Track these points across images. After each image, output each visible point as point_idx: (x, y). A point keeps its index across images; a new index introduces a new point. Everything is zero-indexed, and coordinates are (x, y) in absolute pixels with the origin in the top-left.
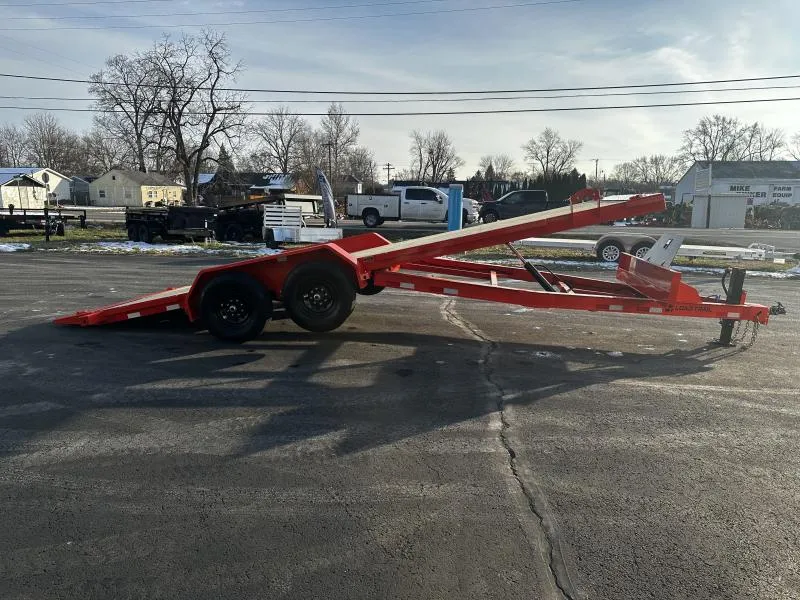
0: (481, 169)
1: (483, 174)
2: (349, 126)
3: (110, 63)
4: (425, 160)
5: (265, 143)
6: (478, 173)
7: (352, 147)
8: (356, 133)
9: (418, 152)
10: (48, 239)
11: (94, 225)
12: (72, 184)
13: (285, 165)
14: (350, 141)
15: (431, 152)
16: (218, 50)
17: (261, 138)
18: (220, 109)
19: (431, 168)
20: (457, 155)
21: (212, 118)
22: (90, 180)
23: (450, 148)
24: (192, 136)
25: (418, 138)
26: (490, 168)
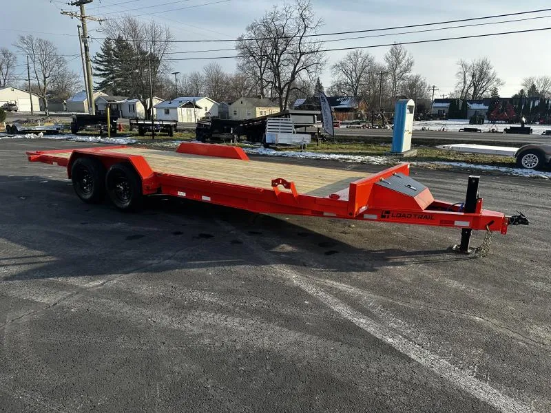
0: (523, 88)
1: (526, 92)
2: (406, 58)
3: (248, 29)
4: (468, 83)
5: (344, 76)
6: (522, 91)
7: (408, 74)
8: (411, 64)
9: (462, 76)
10: (153, 138)
11: (182, 131)
12: (219, 107)
13: (356, 90)
14: (405, 71)
15: (473, 76)
16: (306, 13)
17: (341, 72)
18: (304, 54)
19: (472, 88)
20: (497, 77)
21: (299, 60)
22: (230, 104)
23: (491, 72)
24: (286, 73)
25: (464, 65)
26: (534, 87)
